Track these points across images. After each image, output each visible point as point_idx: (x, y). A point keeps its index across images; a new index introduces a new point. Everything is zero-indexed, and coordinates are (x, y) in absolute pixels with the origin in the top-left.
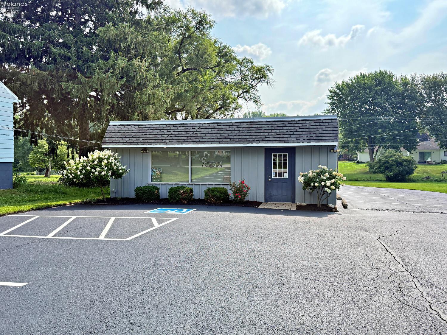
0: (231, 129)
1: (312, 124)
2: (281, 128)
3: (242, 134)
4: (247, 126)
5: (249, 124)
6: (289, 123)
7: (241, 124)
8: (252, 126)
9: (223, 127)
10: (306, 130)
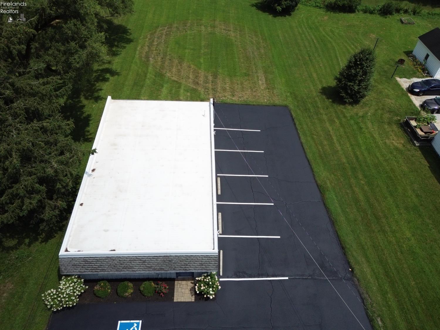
0: (152, 261)
1: (204, 259)
2: (185, 261)
3: (160, 265)
4: (162, 259)
5: (164, 257)
6: (190, 257)
7: (159, 257)
8: (166, 259)
9: (147, 259)
10: (200, 263)
